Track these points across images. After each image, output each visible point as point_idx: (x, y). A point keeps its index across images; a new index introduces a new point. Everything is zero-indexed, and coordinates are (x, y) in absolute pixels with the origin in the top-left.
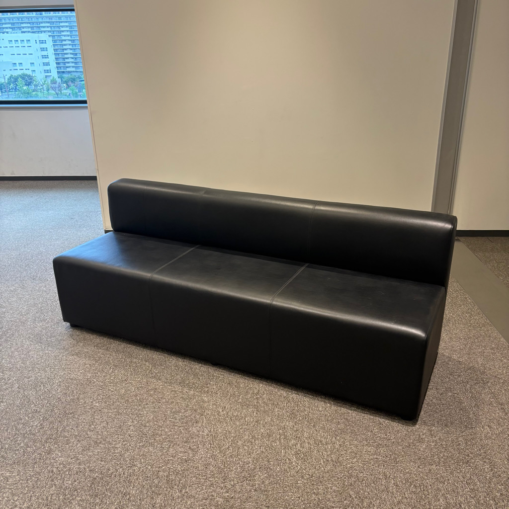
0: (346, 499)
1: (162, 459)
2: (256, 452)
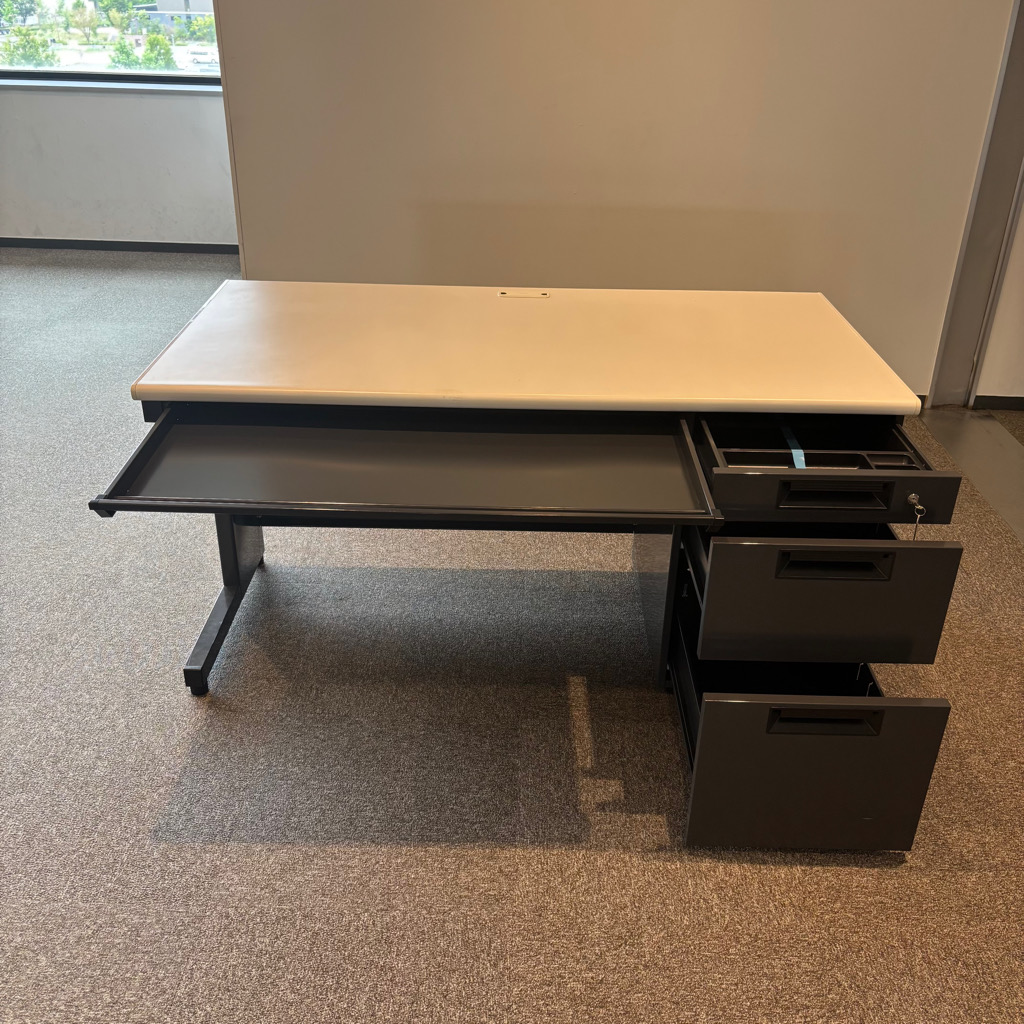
0: (830, 990)
1: (446, 893)
2: (636, 883)
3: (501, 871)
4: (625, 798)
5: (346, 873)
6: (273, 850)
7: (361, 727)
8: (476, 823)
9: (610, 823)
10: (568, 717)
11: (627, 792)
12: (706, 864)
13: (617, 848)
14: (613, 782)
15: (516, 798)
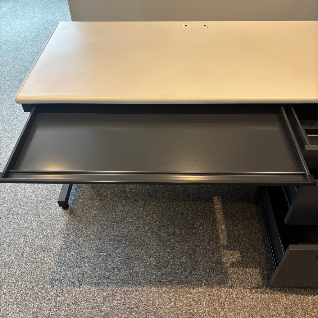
3: (193, 300)
4: (242, 260)
5: (130, 301)
6: (100, 290)
7: (131, 224)
8: (181, 275)
9: (236, 274)
10: (215, 218)
11: (242, 257)
12: (278, 295)
13: (240, 287)
14: (236, 252)
15: (197, 261)
